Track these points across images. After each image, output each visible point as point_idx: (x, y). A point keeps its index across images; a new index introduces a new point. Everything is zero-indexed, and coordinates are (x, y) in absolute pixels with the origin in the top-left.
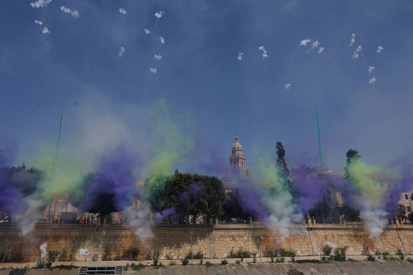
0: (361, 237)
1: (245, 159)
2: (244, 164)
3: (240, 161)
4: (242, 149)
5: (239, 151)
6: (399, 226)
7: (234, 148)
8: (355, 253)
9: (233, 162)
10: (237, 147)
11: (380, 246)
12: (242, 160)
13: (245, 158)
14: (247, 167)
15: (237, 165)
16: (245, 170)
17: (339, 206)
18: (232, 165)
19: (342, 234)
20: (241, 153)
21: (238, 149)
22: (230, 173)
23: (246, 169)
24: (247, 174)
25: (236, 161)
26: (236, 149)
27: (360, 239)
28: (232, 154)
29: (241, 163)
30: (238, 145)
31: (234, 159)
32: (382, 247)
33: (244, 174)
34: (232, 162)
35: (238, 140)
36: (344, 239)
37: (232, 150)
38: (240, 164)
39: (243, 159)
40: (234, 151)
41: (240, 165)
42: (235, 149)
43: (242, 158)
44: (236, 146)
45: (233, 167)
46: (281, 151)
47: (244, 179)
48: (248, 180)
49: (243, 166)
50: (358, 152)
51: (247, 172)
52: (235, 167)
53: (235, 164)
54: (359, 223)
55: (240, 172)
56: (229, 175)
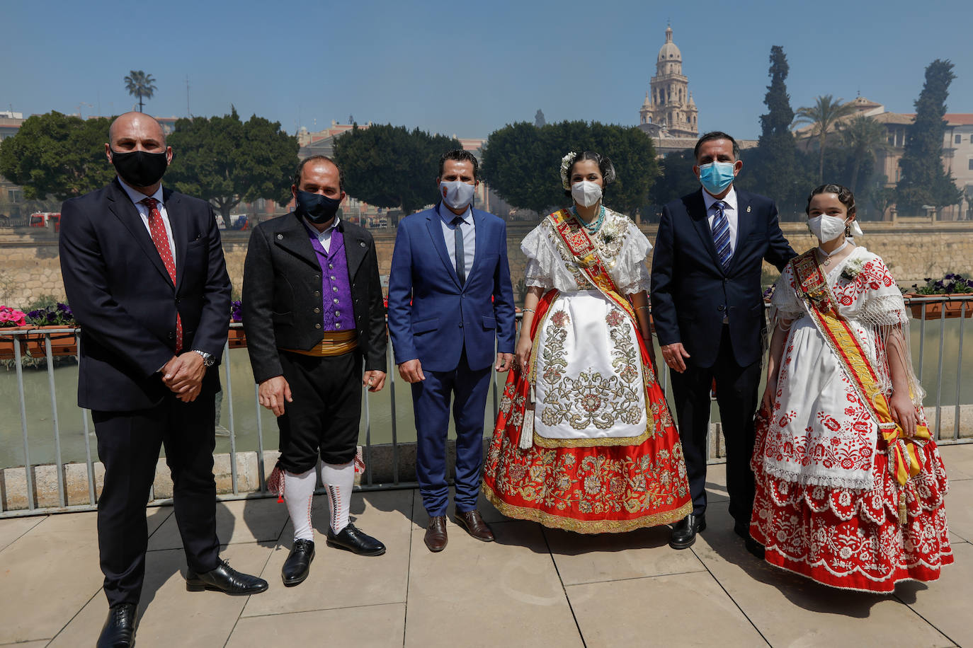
0: (922, 246)
1: (686, 83)
2: (683, 94)
3: (675, 87)
4: (680, 59)
5: (673, 64)
7: (663, 57)
8: (905, 276)
9: (658, 90)
10: (668, 54)
11: (956, 262)
12: (680, 86)
13: (686, 81)
14: (689, 102)
15: (667, 96)
16: (684, 108)
17: (888, 186)
18: (655, 97)
19: (885, 241)
20: (677, 68)
21: (672, 59)
22: (650, 115)
23: (688, 107)
24: (689, 119)
25: (665, 87)
26: (668, 59)
27: (920, 250)
28: (655, 71)
29: (678, 93)
30: (671, 48)
31: (661, 82)
32: (959, 265)
33: (683, 117)
34: (655, 91)
35: (672, 36)
36: (888, 251)
37: (656, 62)
38: (673, 94)
39: (683, 82)
40: (661, 64)
41: (674, 98)
42: (664, 60)
43: (679, 81)
44: (668, 51)
45: (659, 100)
46: (779, 67)
47: (681, 129)
48: (690, 130)
49: (680, 99)
50: (952, 66)
51: (689, 114)
52: (663, 102)
53: (662, 96)
54: (925, 219)
55: (674, 114)
56: (649, 121)
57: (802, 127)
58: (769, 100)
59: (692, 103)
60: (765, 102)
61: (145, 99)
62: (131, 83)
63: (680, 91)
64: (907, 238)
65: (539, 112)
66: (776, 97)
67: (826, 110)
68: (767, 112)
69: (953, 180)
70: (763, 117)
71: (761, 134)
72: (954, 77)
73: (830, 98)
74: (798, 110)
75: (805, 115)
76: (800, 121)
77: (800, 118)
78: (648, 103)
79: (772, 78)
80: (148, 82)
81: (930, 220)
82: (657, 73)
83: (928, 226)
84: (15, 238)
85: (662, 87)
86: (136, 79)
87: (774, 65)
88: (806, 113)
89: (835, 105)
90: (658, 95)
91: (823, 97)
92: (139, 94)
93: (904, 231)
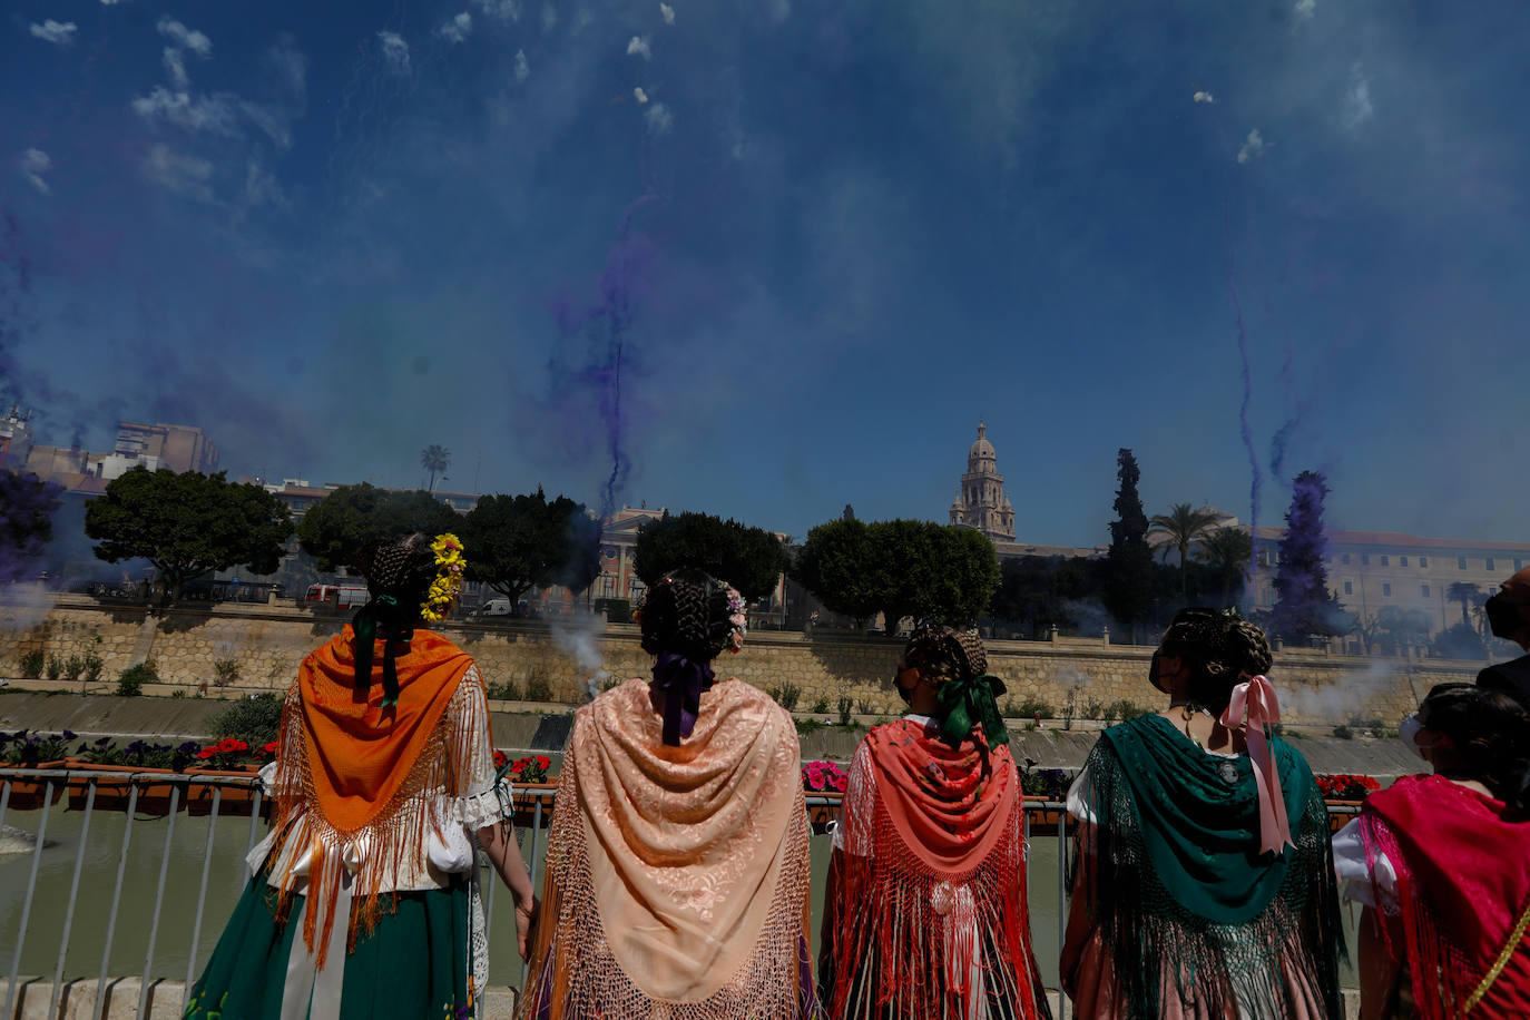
1: (1001, 483)
2: (997, 494)
3: (989, 486)
4: (994, 457)
5: (987, 462)
6: (1415, 662)
7: (975, 454)
9: (970, 489)
10: (981, 451)
12: (994, 485)
13: (1002, 480)
14: (1004, 503)
15: (979, 496)
16: (999, 509)
18: (967, 497)
20: (991, 466)
21: (985, 457)
22: (962, 515)
23: (1003, 508)
24: (1004, 521)
25: (978, 486)
26: (981, 456)
28: (967, 468)
29: (992, 492)
30: (984, 445)
31: (974, 481)
33: (998, 519)
34: (967, 490)
35: (984, 432)
37: (967, 459)
38: (987, 493)
39: (997, 481)
40: (973, 461)
41: (988, 498)
42: (976, 457)
43: (992, 480)
44: (980, 447)
45: (971, 500)
46: (1129, 470)
47: (996, 531)
48: (1006, 534)
49: (995, 499)
50: (1324, 478)
51: (1004, 516)
52: (975, 502)
53: (975, 495)
54: (1316, 651)
55: (989, 515)
56: (959, 522)
57: (1156, 538)
58: (1119, 505)
59: (1008, 504)
60: (1115, 508)
61: (437, 472)
62: (428, 457)
63: (995, 490)
64: (1298, 672)
65: (848, 507)
66: (1127, 502)
67: (1185, 522)
68: (1117, 519)
69: (1343, 606)
70: (1112, 524)
71: (1112, 544)
72: (1328, 490)
73: (1188, 507)
74: (1154, 518)
75: (1161, 524)
76: (1155, 531)
77: (1154, 528)
78: (958, 502)
79: (1121, 483)
80: (444, 455)
81: (1323, 652)
82: (969, 470)
83: (1323, 660)
84: (295, 612)
85: (974, 486)
86: (433, 454)
87: (1123, 469)
88: (1164, 522)
89: (1194, 515)
90: (970, 496)
91: (1180, 505)
92: (433, 468)
93: (1293, 664)
